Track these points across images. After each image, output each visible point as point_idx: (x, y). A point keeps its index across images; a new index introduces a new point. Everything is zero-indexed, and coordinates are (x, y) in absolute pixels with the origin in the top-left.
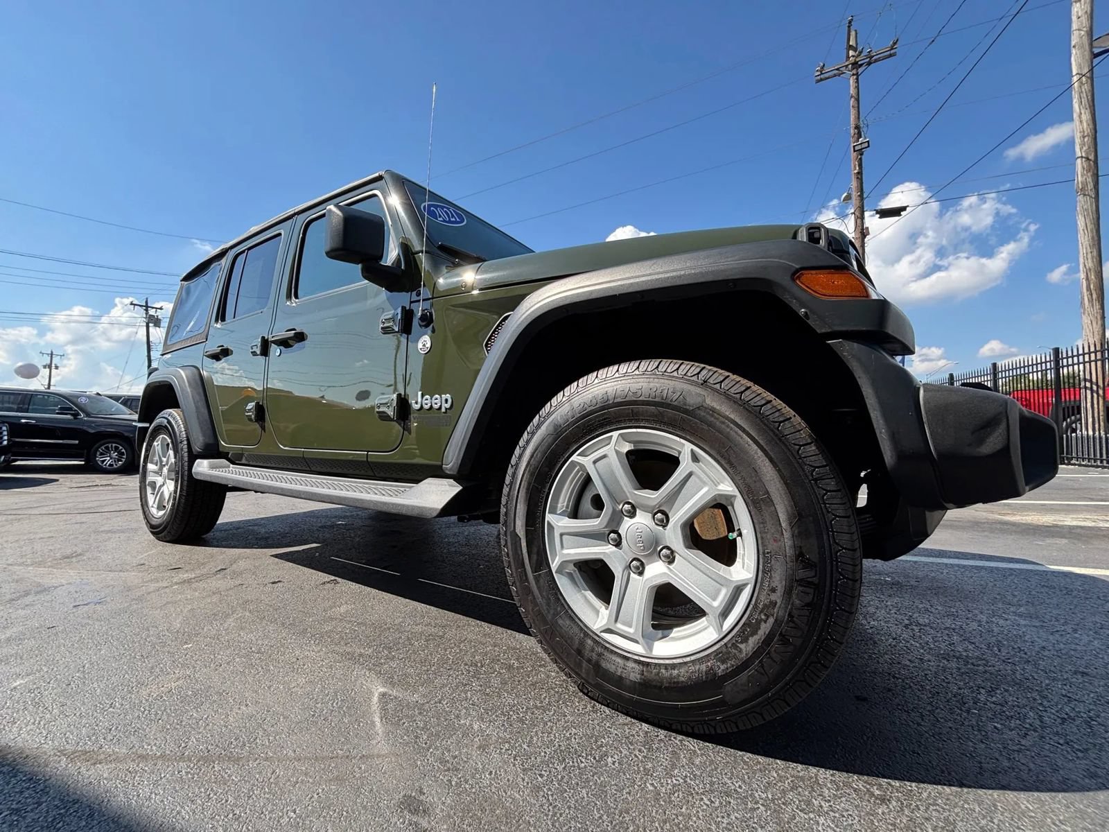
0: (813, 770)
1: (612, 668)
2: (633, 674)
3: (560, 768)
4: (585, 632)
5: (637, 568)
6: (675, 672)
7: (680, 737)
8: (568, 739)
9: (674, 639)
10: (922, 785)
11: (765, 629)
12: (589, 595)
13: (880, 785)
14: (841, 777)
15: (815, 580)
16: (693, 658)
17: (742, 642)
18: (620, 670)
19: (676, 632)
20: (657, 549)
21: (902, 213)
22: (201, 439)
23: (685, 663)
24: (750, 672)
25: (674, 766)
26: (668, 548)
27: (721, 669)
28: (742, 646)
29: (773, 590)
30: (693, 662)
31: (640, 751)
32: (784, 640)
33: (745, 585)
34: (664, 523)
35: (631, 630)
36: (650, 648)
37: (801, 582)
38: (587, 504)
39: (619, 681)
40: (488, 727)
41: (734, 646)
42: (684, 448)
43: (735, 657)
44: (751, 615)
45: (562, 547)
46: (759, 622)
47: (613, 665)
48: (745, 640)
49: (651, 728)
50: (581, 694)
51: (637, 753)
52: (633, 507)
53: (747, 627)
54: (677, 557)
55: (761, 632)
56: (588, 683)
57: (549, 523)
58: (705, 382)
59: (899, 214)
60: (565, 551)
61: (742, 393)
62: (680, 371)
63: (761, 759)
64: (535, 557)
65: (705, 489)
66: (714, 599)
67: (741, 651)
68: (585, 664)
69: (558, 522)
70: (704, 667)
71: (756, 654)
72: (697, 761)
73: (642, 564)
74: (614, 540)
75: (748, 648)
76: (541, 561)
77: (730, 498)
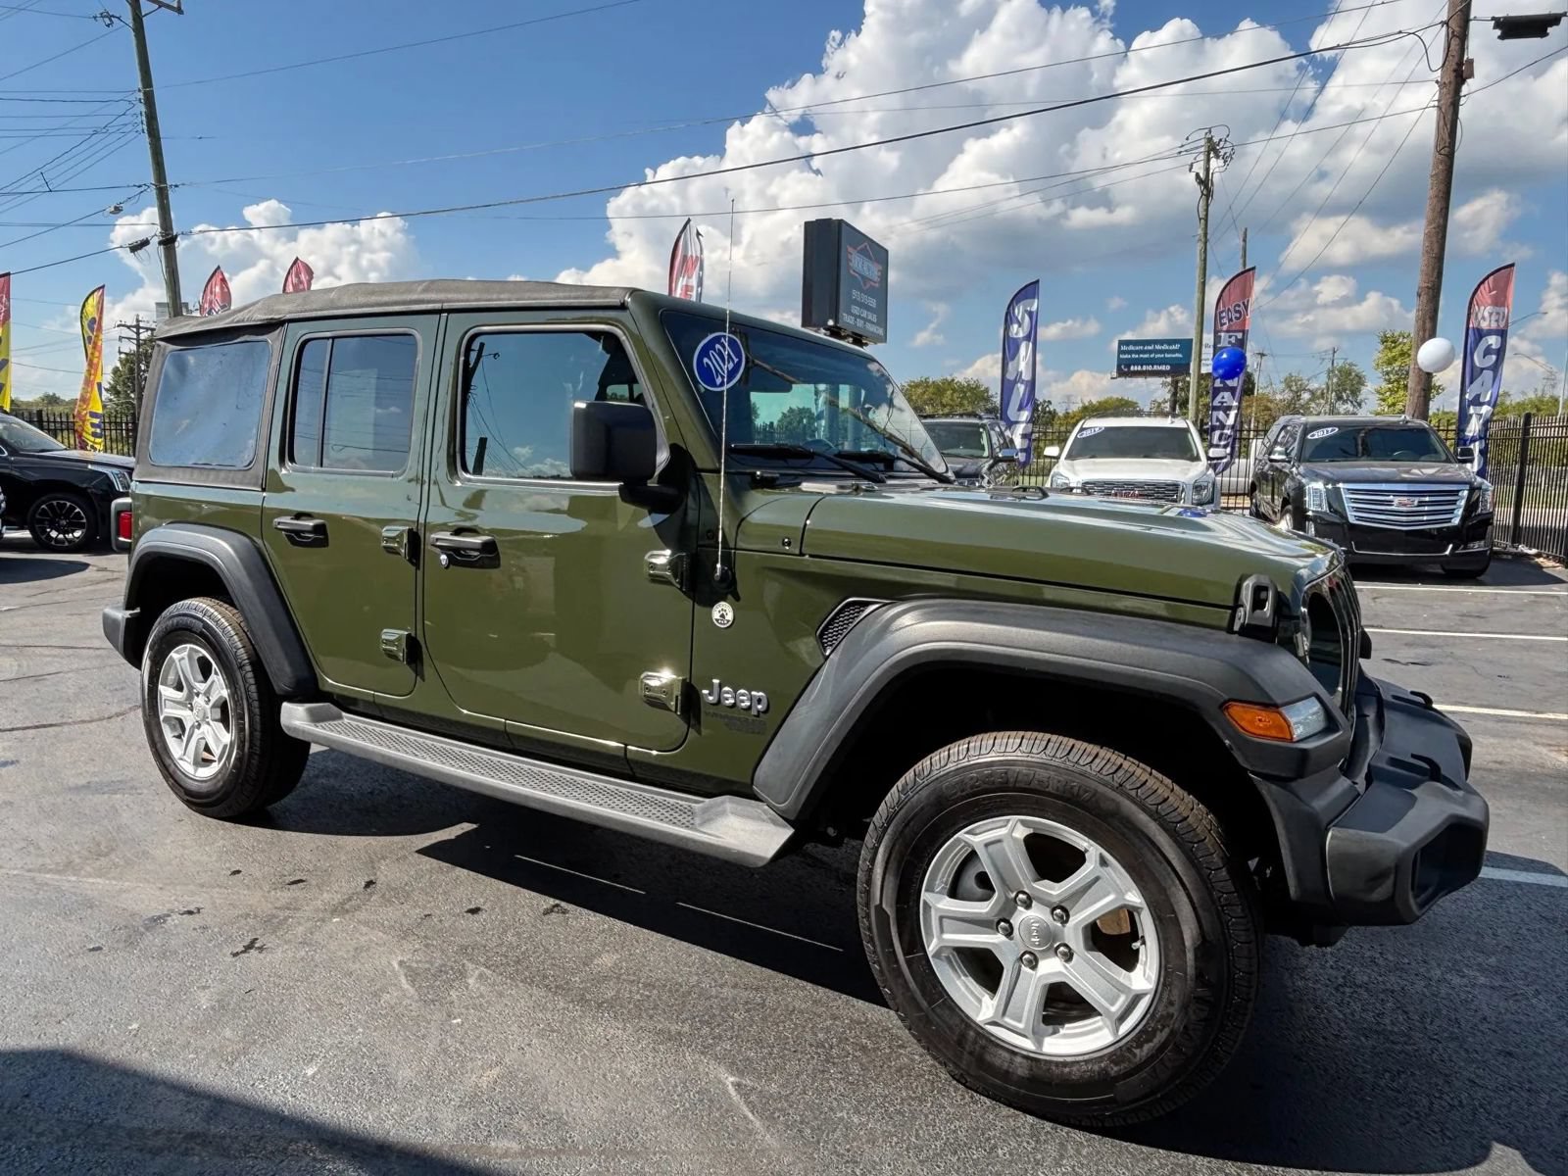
0: (1192, 1158)
1: (997, 1062)
2: (1021, 1069)
3: (954, 1159)
4: (967, 1022)
5: (1030, 962)
6: (1067, 1070)
7: (1066, 1129)
8: (954, 1132)
9: (1065, 1036)
10: (1288, 1170)
11: (1160, 1037)
12: (971, 982)
13: (1251, 1170)
14: (1215, 1163)
15: (1212, 999)
16: (1086, 1057)
17: (1136, 1048)
18: (1006, 1064)
19: (1069, 1028)
20: (1052, 943)
21: (1549, 30)
22: (288, 669)
23: (1078, 1062)
24: (1143, 1074)
25: (1062, 1156)
26: (1066, 946)
27: (1114, 1070)
28: (1137, 1051)
29: (1171, 1003)
30: (1086, 1062)
31: (1028, 1143)
32: (1177, 1049)
33: (1146, 994)
34: (1065, 918)
35: (1021, 1026)
36: (1039, 1043)
37: (1198, 999)
38: (969, 882)
39: (1006, 1075)
40: (868, 1121)
41: (1129, 1050)
42: (1092, 849)
43: (1130, 1061)
44: (1147, 1023)
45: (942, 931)
46: (1155, 1031)
47: (1000, 1059)
48: (1140, 1046)
49: (1036, 1120)
50: (954, 1082)
51: (1025, 1144)
52: (1029, 897)
53: (1142, 1035)
54: (1075, 957)
55: (1156, 1040)
56: (968, 1074)
57: (925, 903)
58: (1121, 785)
59: (1543, 34)
60: (946, 936)
61: (1158, 804)
62: (1094, 766)
63: (1144, 1149)
64: (906, 937)
65: (1111, 897)
66: (1112, 1004)
67: (1135, 1055)
68: (966, 1056)
69: (936, 902)
70: (1096, 1068)
71: (1151, 1058)
72: (1084, 1152)
73: (1036, 960)
74: (1004, 929)
75: (1143, 1053)
76: (914, 943)
77: (1138, 909)
